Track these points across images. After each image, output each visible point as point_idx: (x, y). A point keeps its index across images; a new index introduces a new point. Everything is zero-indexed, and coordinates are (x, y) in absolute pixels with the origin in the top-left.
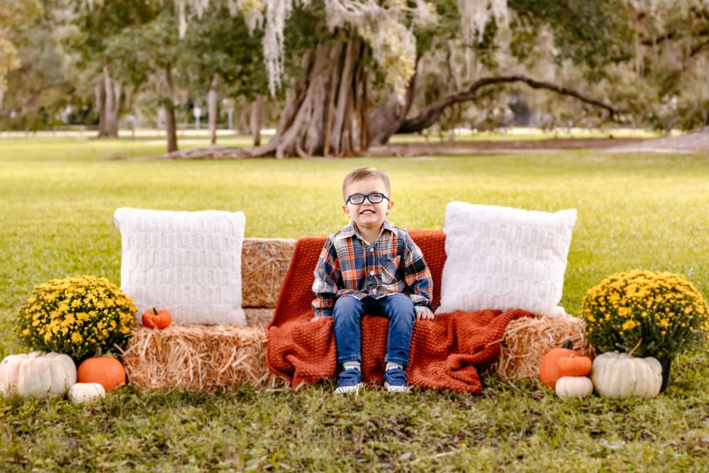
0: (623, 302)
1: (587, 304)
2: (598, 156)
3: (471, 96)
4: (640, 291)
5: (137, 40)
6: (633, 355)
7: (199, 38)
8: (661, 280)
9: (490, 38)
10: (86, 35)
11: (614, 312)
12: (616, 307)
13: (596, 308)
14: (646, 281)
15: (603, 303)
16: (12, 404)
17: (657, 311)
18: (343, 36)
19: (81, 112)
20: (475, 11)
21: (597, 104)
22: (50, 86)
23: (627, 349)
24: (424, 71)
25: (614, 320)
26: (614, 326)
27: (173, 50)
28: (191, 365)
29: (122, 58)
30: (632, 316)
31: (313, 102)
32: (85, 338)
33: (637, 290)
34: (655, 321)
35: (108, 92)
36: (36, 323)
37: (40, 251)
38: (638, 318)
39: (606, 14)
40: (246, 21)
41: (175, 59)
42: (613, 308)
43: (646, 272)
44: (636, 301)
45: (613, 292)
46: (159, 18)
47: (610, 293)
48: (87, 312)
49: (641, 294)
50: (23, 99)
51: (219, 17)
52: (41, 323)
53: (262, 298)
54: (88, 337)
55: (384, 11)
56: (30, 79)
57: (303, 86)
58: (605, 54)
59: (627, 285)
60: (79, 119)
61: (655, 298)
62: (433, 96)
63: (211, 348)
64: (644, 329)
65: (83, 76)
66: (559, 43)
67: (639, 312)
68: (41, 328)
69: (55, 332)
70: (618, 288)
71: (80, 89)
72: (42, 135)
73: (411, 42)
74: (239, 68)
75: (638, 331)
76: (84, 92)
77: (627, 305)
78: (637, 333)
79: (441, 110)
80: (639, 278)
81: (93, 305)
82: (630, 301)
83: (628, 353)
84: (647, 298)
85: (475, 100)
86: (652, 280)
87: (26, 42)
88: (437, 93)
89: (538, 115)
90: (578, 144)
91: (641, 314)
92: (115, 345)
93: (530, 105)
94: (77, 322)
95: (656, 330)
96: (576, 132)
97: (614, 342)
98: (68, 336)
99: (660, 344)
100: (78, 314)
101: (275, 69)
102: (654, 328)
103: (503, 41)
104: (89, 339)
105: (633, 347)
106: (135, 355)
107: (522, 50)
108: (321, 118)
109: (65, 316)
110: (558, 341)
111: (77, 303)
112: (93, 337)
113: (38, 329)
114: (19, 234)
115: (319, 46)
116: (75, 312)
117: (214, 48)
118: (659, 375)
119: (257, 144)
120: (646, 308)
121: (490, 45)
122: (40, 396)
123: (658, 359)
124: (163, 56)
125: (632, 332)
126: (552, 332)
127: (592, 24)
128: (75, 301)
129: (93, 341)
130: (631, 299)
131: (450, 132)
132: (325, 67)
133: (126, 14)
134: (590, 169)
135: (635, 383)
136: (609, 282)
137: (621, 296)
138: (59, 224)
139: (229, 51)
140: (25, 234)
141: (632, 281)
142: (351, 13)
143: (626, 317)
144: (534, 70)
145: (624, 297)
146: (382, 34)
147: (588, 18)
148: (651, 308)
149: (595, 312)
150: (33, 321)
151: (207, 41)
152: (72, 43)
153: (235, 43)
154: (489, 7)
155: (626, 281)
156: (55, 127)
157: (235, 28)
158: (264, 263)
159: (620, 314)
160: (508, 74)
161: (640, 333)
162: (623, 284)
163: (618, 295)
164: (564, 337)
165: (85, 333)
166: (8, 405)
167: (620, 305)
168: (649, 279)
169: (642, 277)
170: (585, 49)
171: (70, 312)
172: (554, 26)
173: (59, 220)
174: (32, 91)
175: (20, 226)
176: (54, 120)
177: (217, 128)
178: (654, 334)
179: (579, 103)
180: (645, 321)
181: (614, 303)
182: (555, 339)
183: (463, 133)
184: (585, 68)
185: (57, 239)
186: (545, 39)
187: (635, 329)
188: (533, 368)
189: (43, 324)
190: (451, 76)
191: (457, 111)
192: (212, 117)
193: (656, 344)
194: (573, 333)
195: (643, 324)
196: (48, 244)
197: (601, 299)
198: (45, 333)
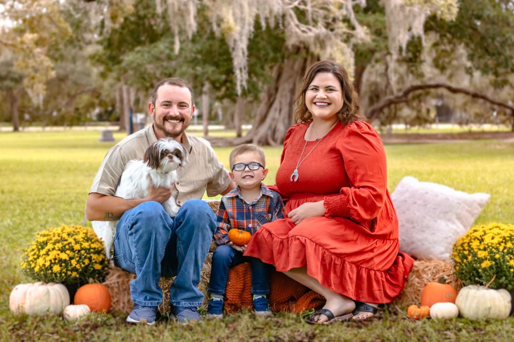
0: (482, 247)
1: (455, 248)
2: (499, 145)
3: (404, 99)
4: (495, 239)
5: (146, 55)
6: (489, 287)
7: (193, 55)
8: (511, 230)
9: (418, 54)
10: (108, 53)
11: (475, 255)
12: (476, 250)
13: (461, 252)
14: (500, 231)
15: (466, 248)
16: (19, 320)
17: (507, 254)
18: (303, 53)
19: (106, 111)
20: (399, 33)
21: (502, 105)
22: (82, 92)
23: (484, 283)
24: (368, 80)
25: (475, 260)
26: (474, 265)
27: (174, 63)
29: (135, 69)
30: (488, 257)
31: (281, 103)
33: (493, 238)
34: (506, 261)
35: (125, 95)
37: (60, 213)
38: (493, 259)
39: (508, 35)
40: (227, 41)
41: (175, 70)
42: (474, 252)
43: (500, 225)
44: (491, 246)
45: (474, 239)
46: (163, 39)
47: (472, 240)
49: (496, 241)
50: (62, 102)
51: (208, 39)
55: (330, 33)
56: (67, 87)
57: (273, 91)
58: (506, 66)
59: (485, 234)
60: (105, 117)
61: (506, 244)
62: (375, 99)
64: (497, 267)
65: (106, 84)
66: (471, 57)
67: (493, 254)
69: (41, 265)
70: (478, 237)
71: (104, 94)
72: (76, 129)
73: (351, 57)
74: (223, 77)
75: (493, 269)
76: (108, 96)
77: (485, 249)
78: (492, 270)
79: (381, 110)
80: (495, 229)
82: (486, 246)
83: (485, 286)
84: (499, 244)
85: (407, 102)
86: (504, 231)
87: (62, 58)
88: (378, 97)
89: (458, 114)
90: (486, 136)
91: (495, 256)
93: (451, 106)
95: (506, 268)
96: (487, 127)
97: (475, 277)
98: (51, 268)
99: (510, 278)
101: (242, 76)
102: (505, 267)
103: (427, 57)
105: (489, 281)
107: (443, 64)
108: (287, 116)
109: (49, 253)
110: (434, 276)
114: (46, 200)
115: (286, 61)
117: (205, 62)
118: (508, 303)
119: (239, 135)
120: (499, 251)
121: (418, 60)
122: (42, 314)
123: (508, 290)
124: (166, 68)
125: (488, 269)
126: (430, 270)
127: (497, 44)
130: (487, 244)
131: (388, 127)
132: (291, 77)
133: (138, 37)
134: (492, 154)
135: (490, 309)
136: (472, 232)
137: (480, 243)
138: (77, 194)
139: (217, 65)
140: (51, 200)
141: (489, 231)
142: (305, 35)
143: (483, 258)
144: (453, 79)
145: (482, 243)
146: (329, 50)
147: (493, 39)
148: (503, 252)
149: (460, 255)
150: (29, 257)
151: (199, 56)
152: (97, 58)
153: (221, 58)
154: (410, 29)
155: (484, 232)
156: (87, 123)
157: (220, 47)
159: (479, 256)
160: (432, 83)
161: (495, 270)
162: (483, 233)
163: (478, 241)
164: (439, 273)
166: (16, 320)
167: (480, 249)
168: (502, 230)
169: (498, 229)
170: (491, 62)
172: (467, 45)
173: (78, 191)
174: (69, 95)
175: (48, 194)
176: (86, 118)
177: (209, 124)
178: (504, 271)
179: (488, 105)
180: (498, 261)
181: (474, 248)
182: (432, 275)
183: (399, 127)
184: (491, 77)
185: (74, 205)
186: (461, 55)
187: (491, 267)
188: (416, 298)
190: (388, 84)
191: (393, 111)
192: (205, 116)
193: (506, 279)
194: (445, 270)
195: (496, 264)
196: (67, 207)
197: (466, 245)
198: (35, 266)
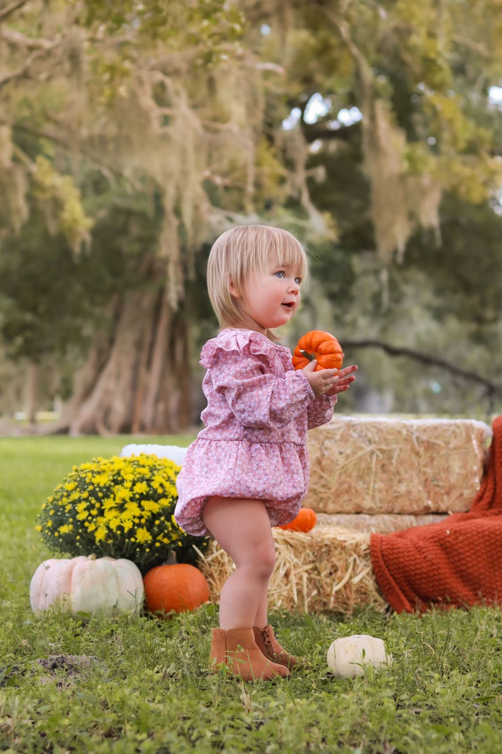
21: (472, 377)
28: (293, 579)
31: (118, 366)
32: (154, 537)
36: (82, 516)
48: (156, 501)
52: (90, 515)
53: (357, 501)
54: (158, 534)
57: (106, 344)
63: (318, 557)
68: (90, 522)
69: (113, 526)
81: (165, 491)
92: (194, 546)
94: (143, 513)
98: (132, 533)
100: (143, 503)
104: (160, 537)
106: (219, 563)
108: (129, 386)
109: (126, 506)
111: (141, 488)
112: (165, 536)
113: (86, 524)
116: (140, 500)
128: (138, 485)
129: (166, 541)
132: (136, 320)
150: (77, 513)
158: (360, 453)
160: (357, 338)
165: (156, 529)
171: (132, 499)
189: (93, 517)
198: (96, 529)
